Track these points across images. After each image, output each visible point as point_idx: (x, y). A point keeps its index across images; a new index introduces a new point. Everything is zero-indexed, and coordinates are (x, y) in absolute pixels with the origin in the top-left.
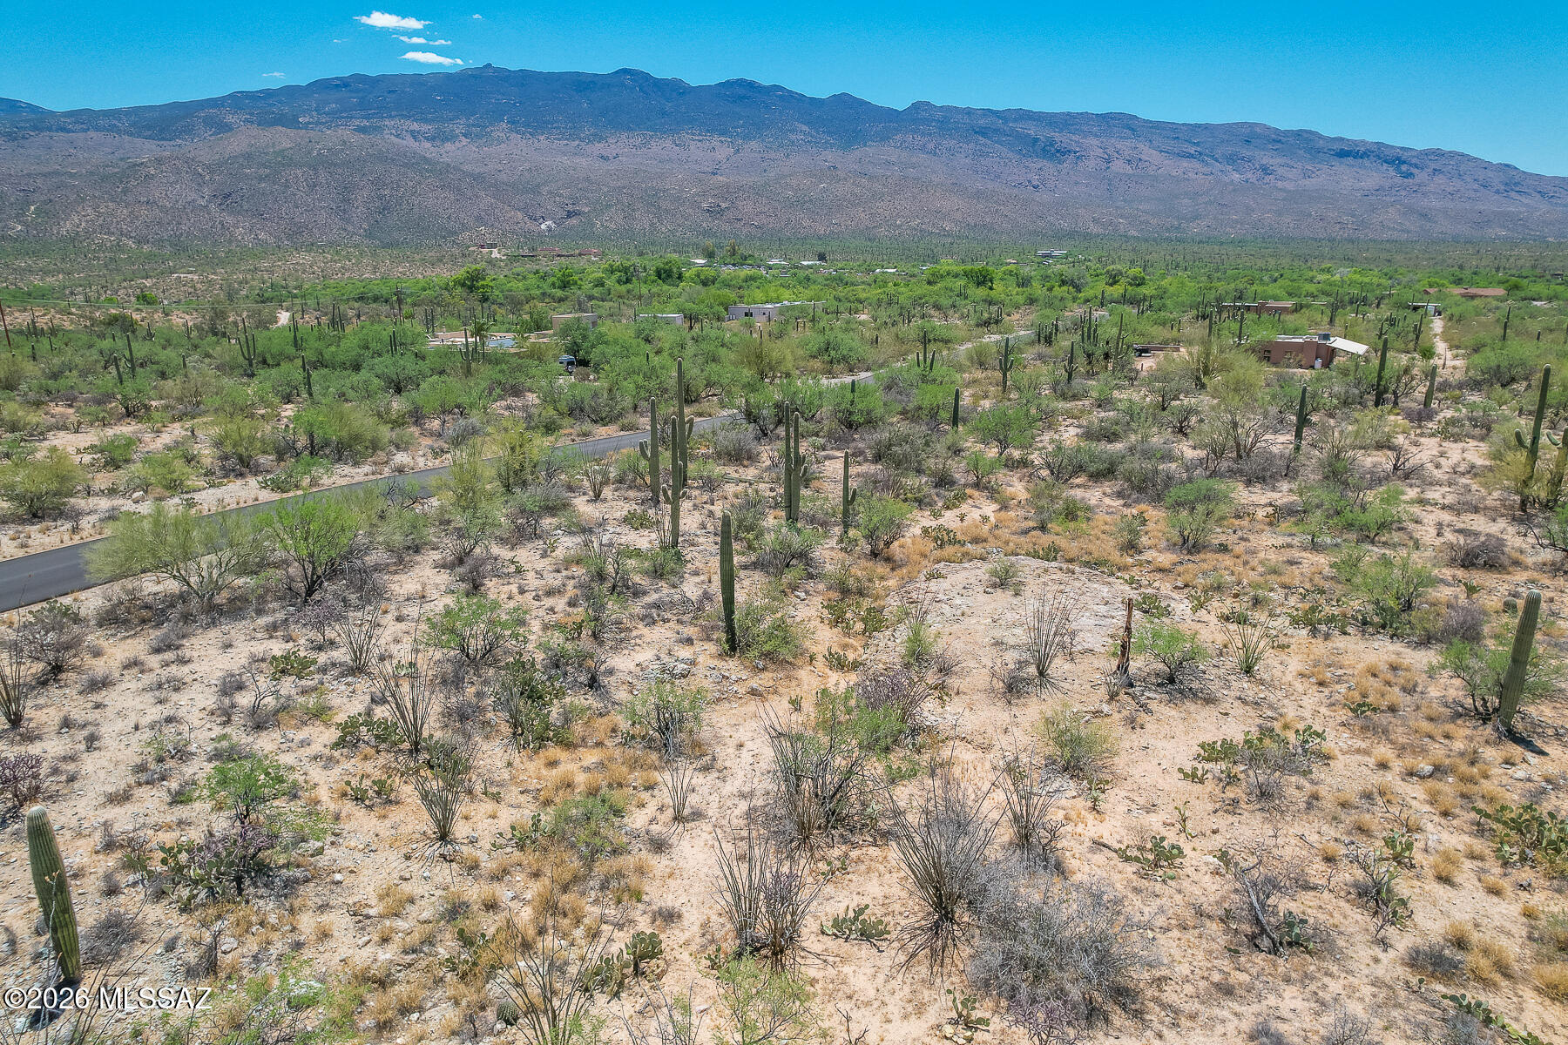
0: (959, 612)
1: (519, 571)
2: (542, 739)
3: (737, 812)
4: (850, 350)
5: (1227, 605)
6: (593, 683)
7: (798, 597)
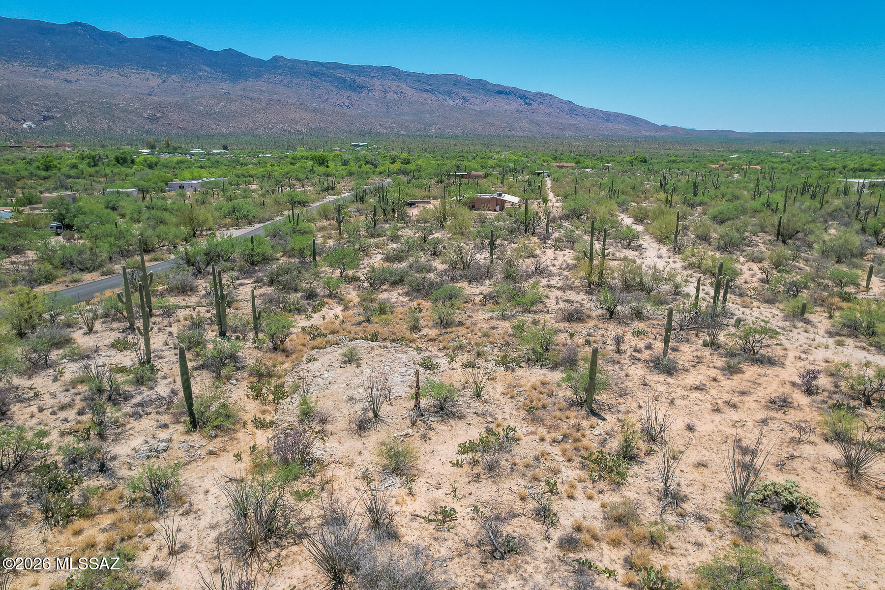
0: (327, 382)
1: (37, 395)
2: (68, 518)
3: (210, 539)
4: (248, 211)
5: (465, 357)
6: (103, 468)
7: (232, 384)
